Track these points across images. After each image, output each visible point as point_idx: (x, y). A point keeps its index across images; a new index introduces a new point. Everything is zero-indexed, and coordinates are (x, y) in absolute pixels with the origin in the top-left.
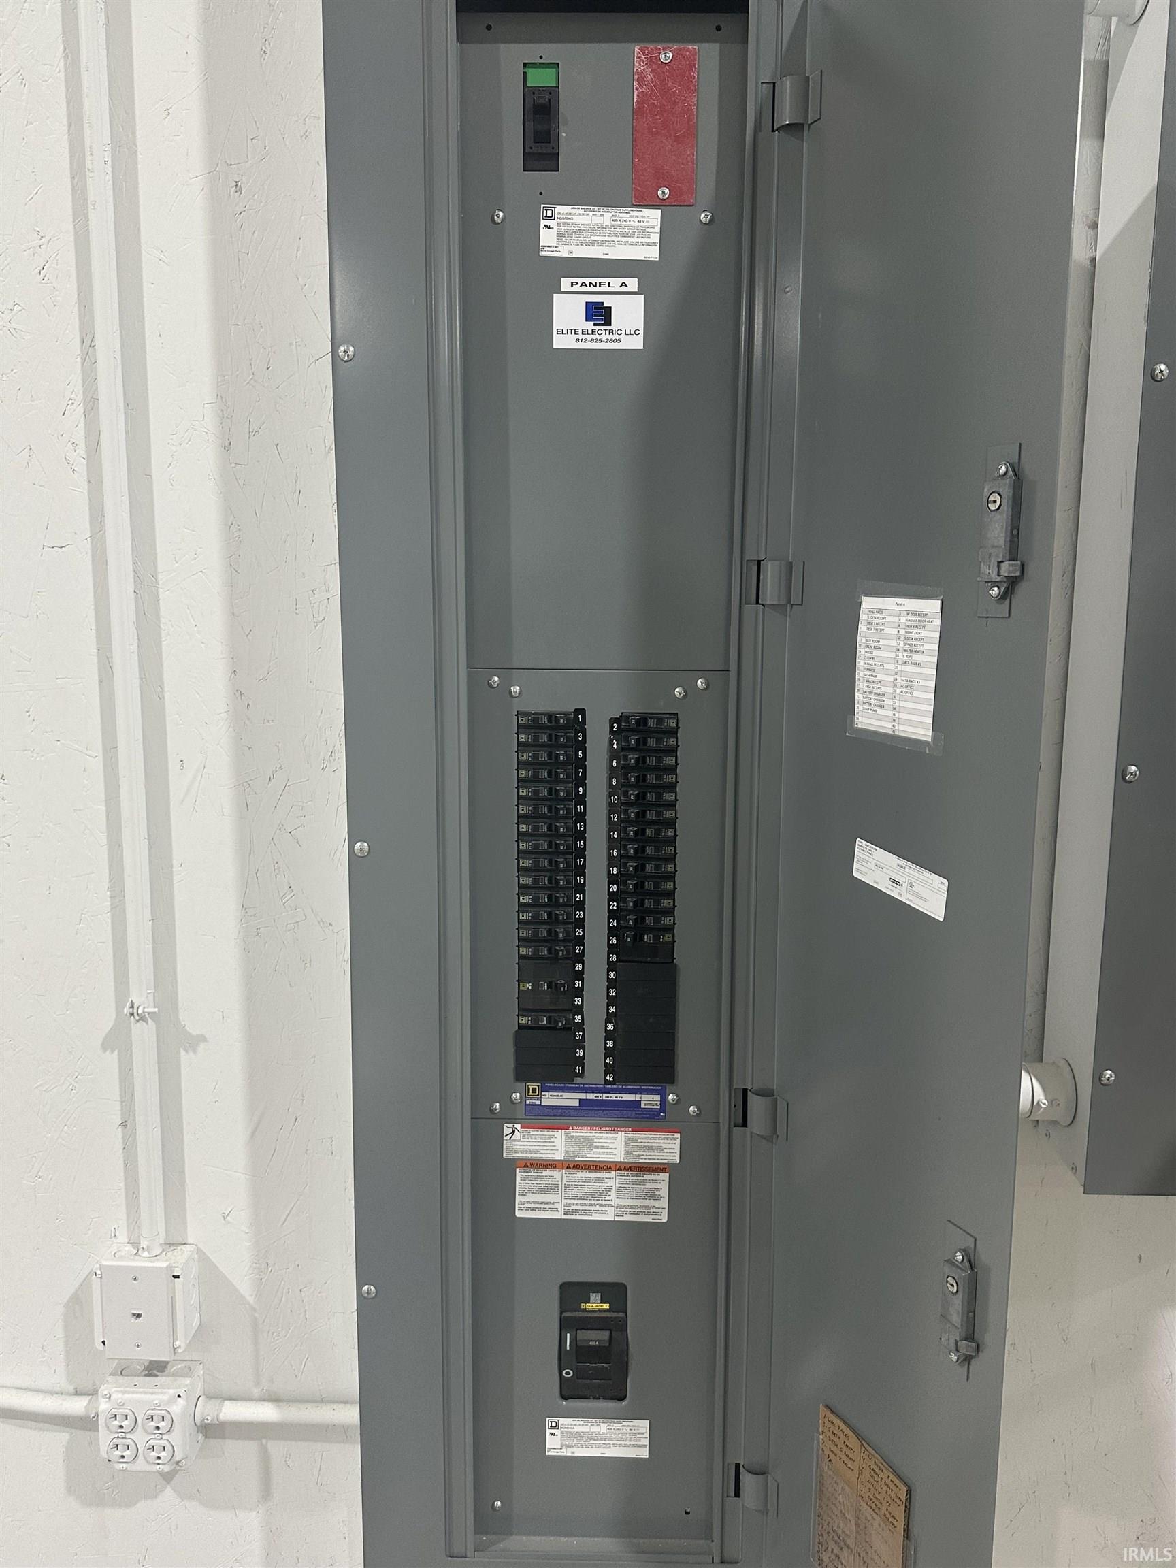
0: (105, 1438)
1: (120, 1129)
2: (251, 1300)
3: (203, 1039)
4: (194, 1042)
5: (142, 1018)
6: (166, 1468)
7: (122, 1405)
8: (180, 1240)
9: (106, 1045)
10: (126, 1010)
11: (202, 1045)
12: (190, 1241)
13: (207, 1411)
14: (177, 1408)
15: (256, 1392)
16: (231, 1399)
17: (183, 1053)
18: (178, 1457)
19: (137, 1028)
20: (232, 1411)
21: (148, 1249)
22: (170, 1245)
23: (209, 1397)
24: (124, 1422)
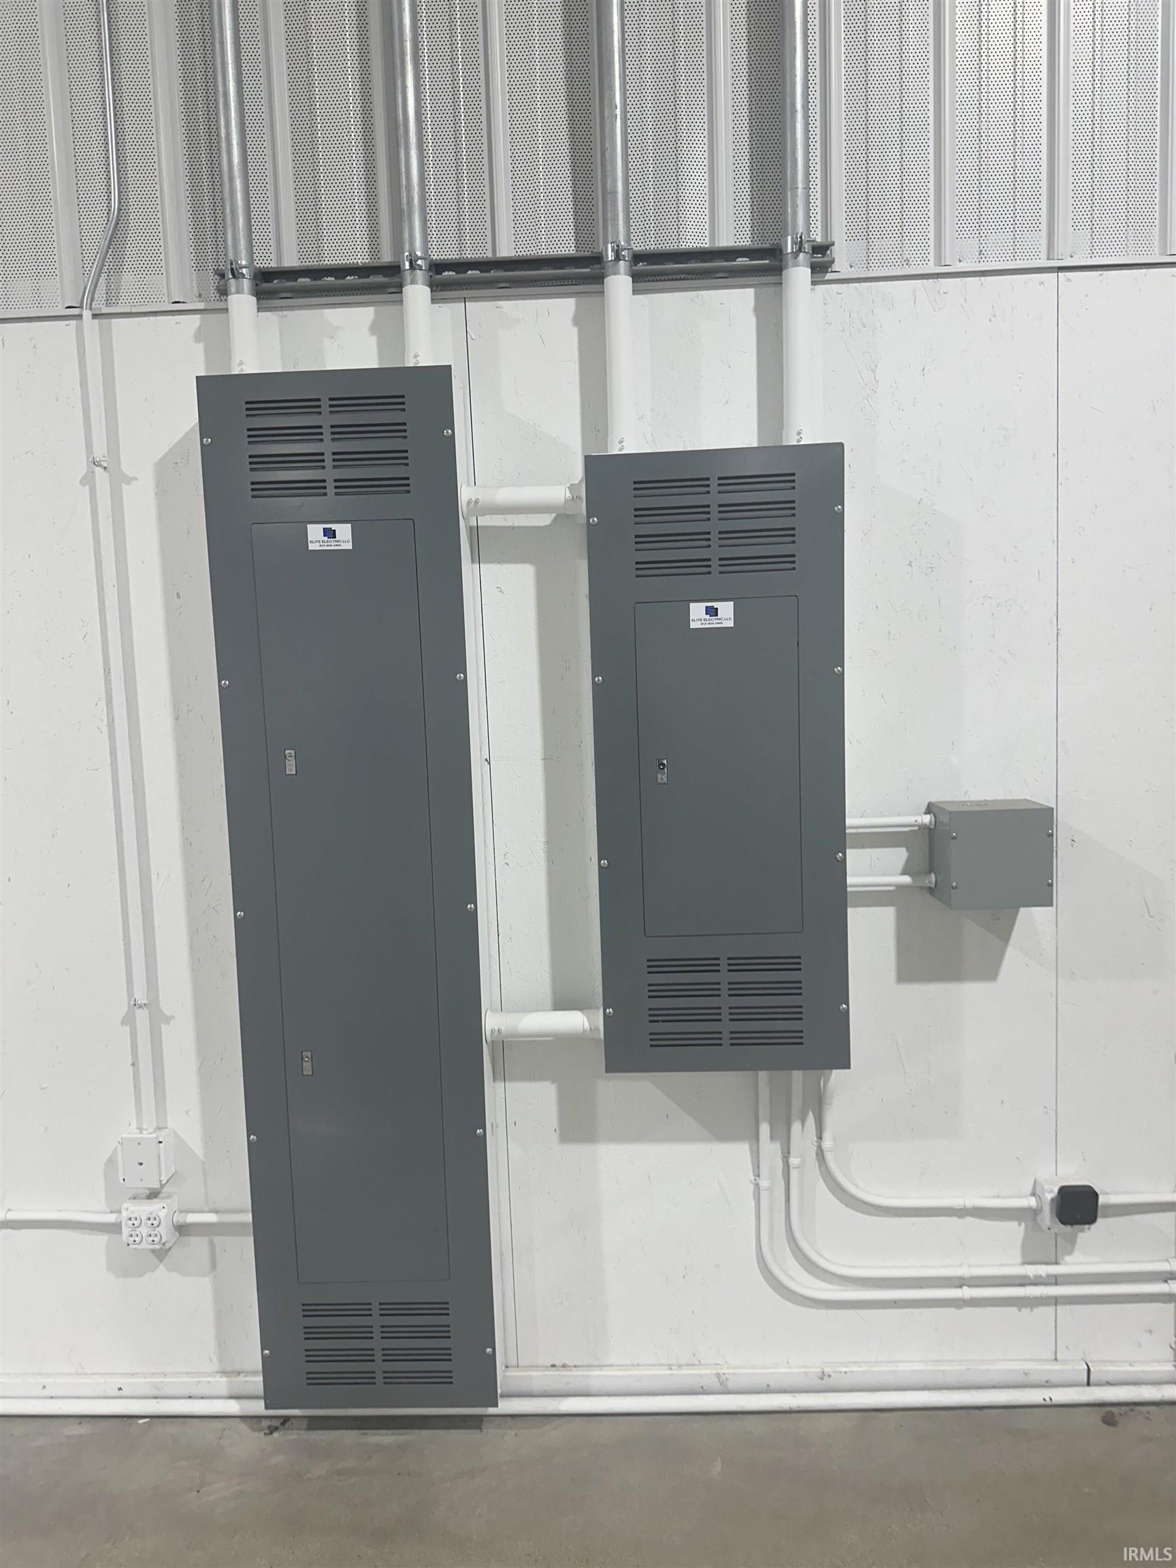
0: (126, 1231)
1: (132, 1067)
2: (202, 1158)
3: (173, 1017)
4: (168, 1019)
5: (140, 1007)
6: (157, 1247)
7: (133, 1212)
8: (164, 1126)
9: (123, 1023)
10: (132, 1003)
11: (172, 1021)
12: (169, 1126)
13: (179, 1218)
14: (163, 1213)
15: (207, 1209)
16: (192, 1212)
17: (162, 1025)
18: (164, 1240)
19: (139, 1012)
20: (192, 1218)
21: (146, 1130)
22: (159, 1128)
23: (181, 1212)
24: (135, 1223)
